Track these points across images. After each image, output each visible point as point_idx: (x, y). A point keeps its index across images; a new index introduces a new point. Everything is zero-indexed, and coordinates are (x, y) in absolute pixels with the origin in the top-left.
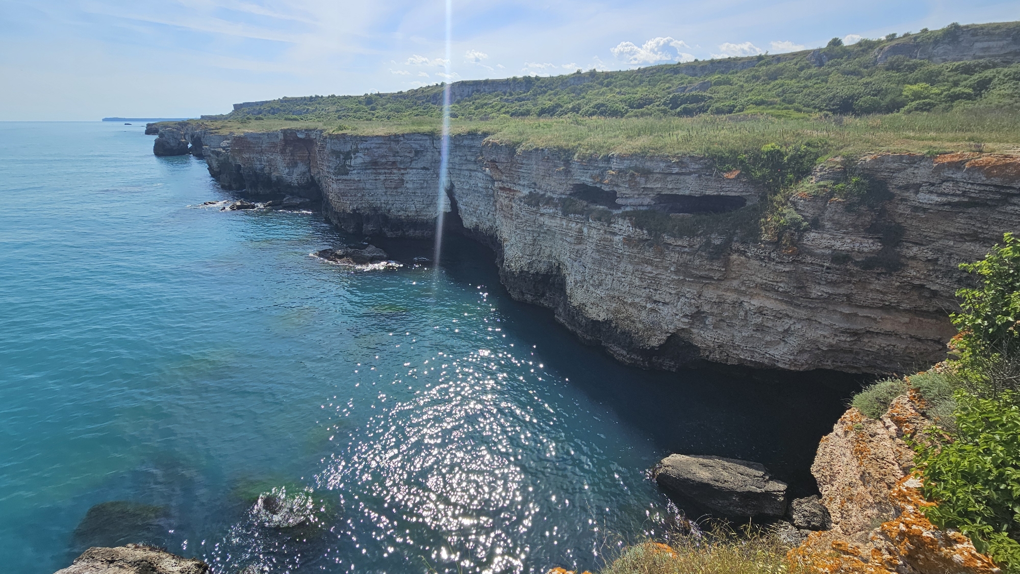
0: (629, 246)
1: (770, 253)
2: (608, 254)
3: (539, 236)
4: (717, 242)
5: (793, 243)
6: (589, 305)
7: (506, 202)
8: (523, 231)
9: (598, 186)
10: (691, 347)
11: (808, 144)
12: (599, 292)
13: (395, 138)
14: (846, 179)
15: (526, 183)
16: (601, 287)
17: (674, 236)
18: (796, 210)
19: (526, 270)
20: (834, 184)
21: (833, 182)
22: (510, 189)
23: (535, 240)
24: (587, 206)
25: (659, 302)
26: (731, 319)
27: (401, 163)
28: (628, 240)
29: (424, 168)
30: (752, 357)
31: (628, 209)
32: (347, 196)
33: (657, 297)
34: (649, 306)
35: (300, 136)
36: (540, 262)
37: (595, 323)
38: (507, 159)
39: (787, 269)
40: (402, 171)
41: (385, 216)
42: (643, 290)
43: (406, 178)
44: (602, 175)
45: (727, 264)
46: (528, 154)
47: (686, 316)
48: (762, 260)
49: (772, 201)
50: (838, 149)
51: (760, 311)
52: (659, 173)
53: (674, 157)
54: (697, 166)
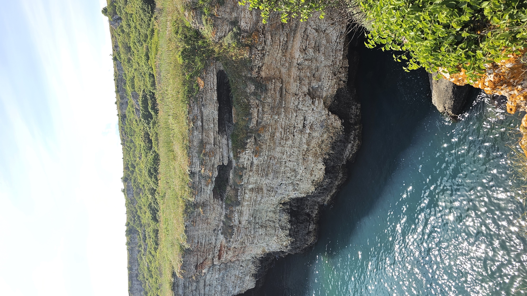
0: (260, 152)
1: (259, 51)
2: (268, 167)
3: (258, 223)
5: (250, 36)
6: (313, 178)
7: (231, 253)
9: (214, 179)
10: (338, 95)
11: (177, 33)
12: (301, 171)
14: (201, 8)
15: (214, 238)
16: (297, 170)
17: (251, 119)
18: (225, 36)
19: (288, 232)
20: (205, 15)
21: (203, 16)
22: (220, 251)
23: (261, 226)
24: (231, 186)
25: (304, 123)
26: (312, 70)
28: (256, 153)
30: (340, 50)
31: (232, 155)
33: (301, 126)
34: (308, 131)
36: (280, 221)
37: (327, 171)
38: (194, 256)
39: (270, 37)
44: (205, 177)
45: (269, 79)
46: (189, 239)
47: (313, 103)
48: (264, 55)
49: (219, 53)
50: (179, 14)
51: (304, 50)
52: (202, 135)
53: (189, 125)
54: (196, 108)
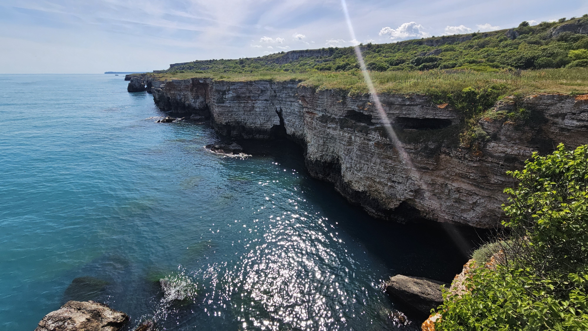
0: (378, 147)
1: (465, 155)
2: (366, 152)
3: (327, 140)
4: (432, 147)
5: (479, 149)
6: (354, 182)
7: (309, 120)
8: (318, 137)
9: (362, 112)
10: (414, 210)
11: (493, 88)
12: (359, 174)
13: (250, 83)
14: (516, 110)
15: (320, 109)
16: (361, 172)
17: (405, 143)
18: (483, 128)
19: (319, 159)
20: (508, 113)
21: (507, 111)
22: (312, 113)
23: (325, 142)
24: (355, 123)
25: (396, 182)
26: (440, 194)
27: (253, 97)
28: (378, 144)
29: (266, 100)
30: (453, 218)
31: (378, 126)
32: (223, 115)
33: (394, 179)
34: (389, 184)
35: (201, 82)
36: (327, 155)
37: (357, 192)
38: (310, 95)
39: (476, 165)
40: (254, 102)
41: (243, 126)
42: (386, 175)
43: (256, 105)
44: (364, 105)
45: (438, 160)
46: (322, 92)
47: (411, 191)
48: (460, 159)
49: (467, 123)
50: (512, 91)
51: (458, 190)
52: (398, 105)
53: (407, 95)
54: (421, 101)
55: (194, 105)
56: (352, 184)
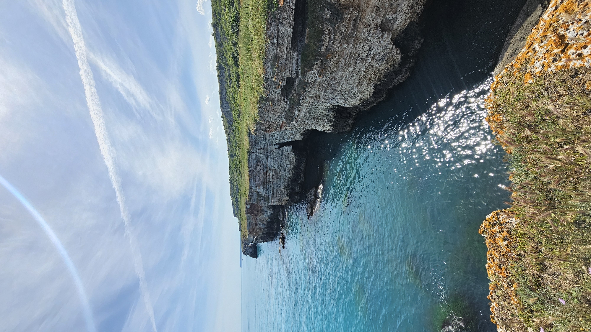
0: (325, 74)
2: (328, 85)
4: (329, 14)
9: (283, 86)
10: (407, 30)
12: (354, 91)
13: (251, 172)
15: (278, 119)
16: (351, 90)
17: (321, 45)
19: (332, 124)
22: (281, 124)
24: (295, 91)
25: (368, 54)
27: (264, 170)
28: (321, 74)
29: (267, 158)
31: (299, 72)
32: (280, 199)
33: (364, 55)
34: (369, 61)
35: (249, 207)
36: (328, 115)
37: (374, 93)
38: (264, 126)
40: (268, 169)
41: (291, 180)
43: (272, 168)
44: (276, 83)
45: (347, 6)
46: (261, 117)
53: (266, 40)
54: (273, 25)
55: (270, 214)
56: (363, 97)
